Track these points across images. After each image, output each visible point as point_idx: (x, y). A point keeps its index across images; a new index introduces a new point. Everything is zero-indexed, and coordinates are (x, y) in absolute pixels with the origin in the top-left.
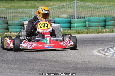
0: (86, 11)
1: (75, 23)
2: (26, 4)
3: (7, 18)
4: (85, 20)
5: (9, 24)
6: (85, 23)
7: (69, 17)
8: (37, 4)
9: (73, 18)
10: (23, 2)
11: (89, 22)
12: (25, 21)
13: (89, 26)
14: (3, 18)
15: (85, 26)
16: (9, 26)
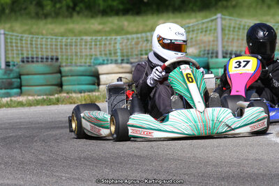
0: (242, 40)
8: (126, 23)
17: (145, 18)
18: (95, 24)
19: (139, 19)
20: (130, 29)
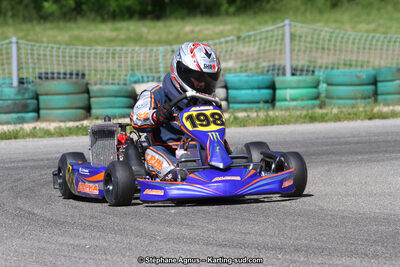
1: (286, 88)
2: (112, 30)
3: (83, 75)
4: (315, 77)
5: (92, 94)
6: (316, 87)
7: (269, 71)
9: (281, 72)
11: (329, 84)
12: (135, 82)
13: (327, 97)
14: (74, 76)
15: (317, 97)
16: (92, 100)
18: (106, 30)
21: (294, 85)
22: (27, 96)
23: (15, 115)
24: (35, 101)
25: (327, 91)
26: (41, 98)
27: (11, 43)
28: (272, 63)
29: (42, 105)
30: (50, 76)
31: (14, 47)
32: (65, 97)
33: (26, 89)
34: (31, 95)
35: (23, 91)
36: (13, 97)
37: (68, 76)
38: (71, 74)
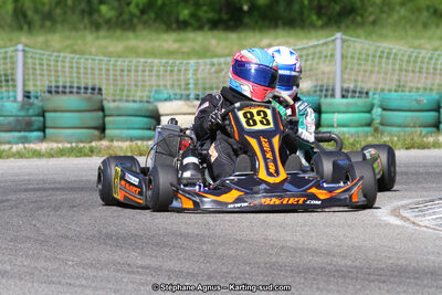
0: (379, 72)
1: (334, 112)
2: (175, 41)
3: (100, 89)
4: (369, 100)
5: (107, 112)
6: (369, 112)
7: (315, 92)
9: (330, 93)
10: (165, 36)
11: (384, 109)
12: (160, 100)
13: (382, 124)
14: (89, 91)
15: (369, 124)
16: (107, 119)
17: (242, 35)
18: (168, 41)
19: (233, 36)
20: (219, 50)
21: (344, 109)
22: (31, 112)
23: (17, 134)
24: (41, 119)
25: (381, 116)
26: (47, 114)
27: (17, 50)
28: (320, 83)
29: (48, 123)
30: (61, 89)
31: (20, 55)
32: (76, 114)
33: (31, 104)
34: (37, 111)
35: (27, 107)
36: (15, 112)
37: (82, 91)
38: (86, 88)
